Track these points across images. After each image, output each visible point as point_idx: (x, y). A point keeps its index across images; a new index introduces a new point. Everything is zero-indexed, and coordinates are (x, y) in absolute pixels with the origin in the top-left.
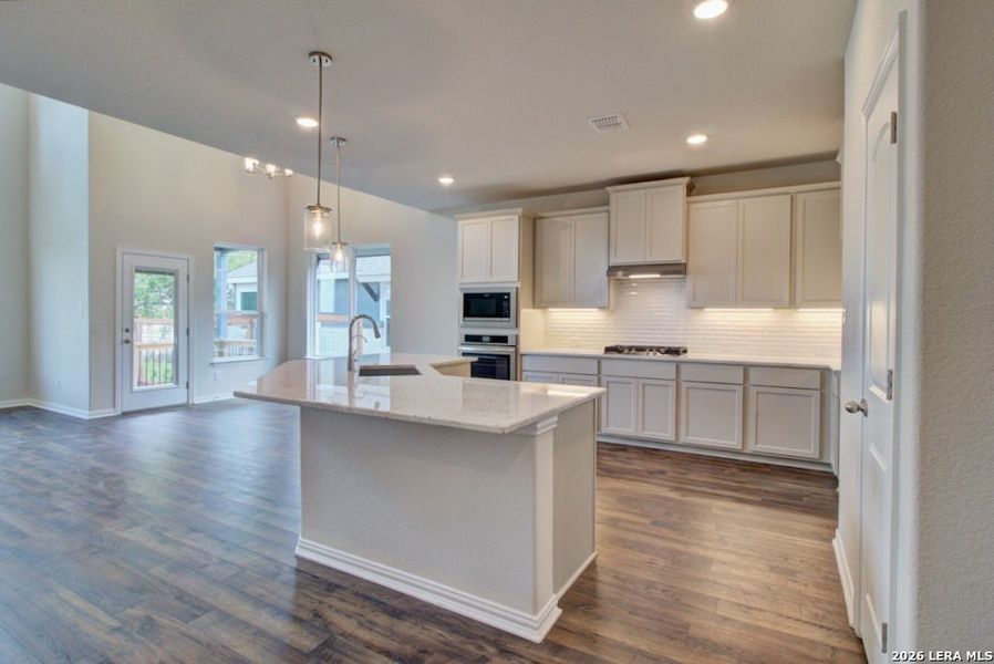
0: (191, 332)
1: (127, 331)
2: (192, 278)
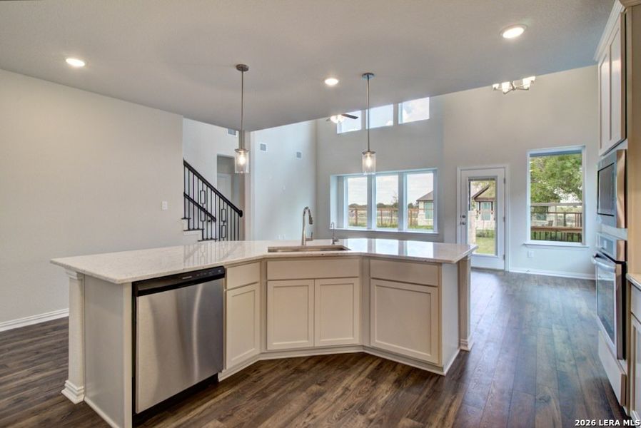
0: (507, 220)
1: (464, 217)
2: (507, 181)
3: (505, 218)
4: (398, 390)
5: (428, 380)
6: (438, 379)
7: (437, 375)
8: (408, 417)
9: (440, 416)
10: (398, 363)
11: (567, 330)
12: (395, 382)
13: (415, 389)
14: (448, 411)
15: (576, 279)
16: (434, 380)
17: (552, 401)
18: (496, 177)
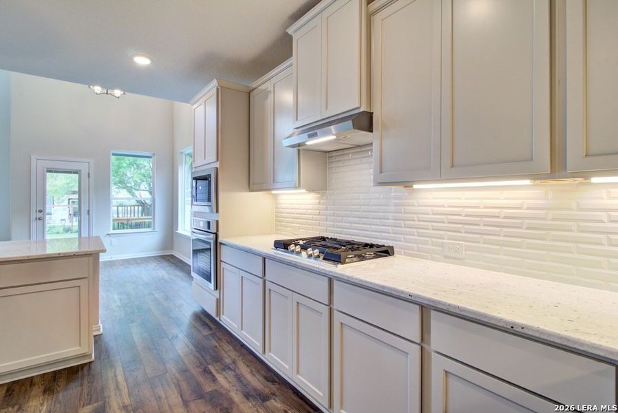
0: (91, 212)
1: (40, 211)
2: (91, 176)
3: (89, 211)
4: (55, 396)
5: (80, 372)
6: (90, 367)
7: (86, 364)
8: (83, 406)
9: (112, 386)
10: (32, 377)
11: (163, 292)
12: (45, 392)
13: (73, 385)
14: (116, 380)
15: (149, 257)
16: (86, 369)
17: (179, 335)
18: (80, 171)
